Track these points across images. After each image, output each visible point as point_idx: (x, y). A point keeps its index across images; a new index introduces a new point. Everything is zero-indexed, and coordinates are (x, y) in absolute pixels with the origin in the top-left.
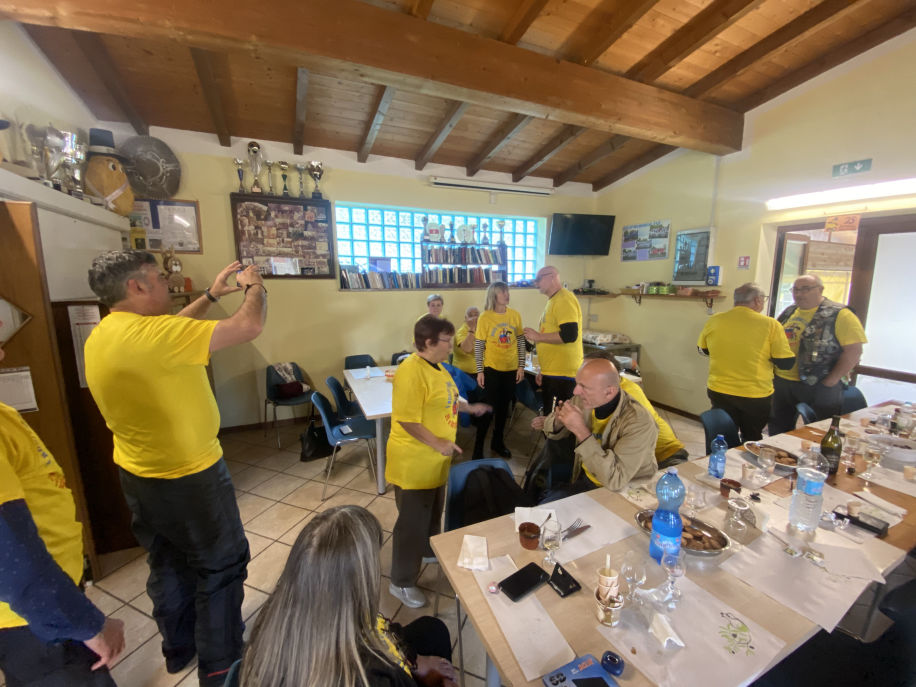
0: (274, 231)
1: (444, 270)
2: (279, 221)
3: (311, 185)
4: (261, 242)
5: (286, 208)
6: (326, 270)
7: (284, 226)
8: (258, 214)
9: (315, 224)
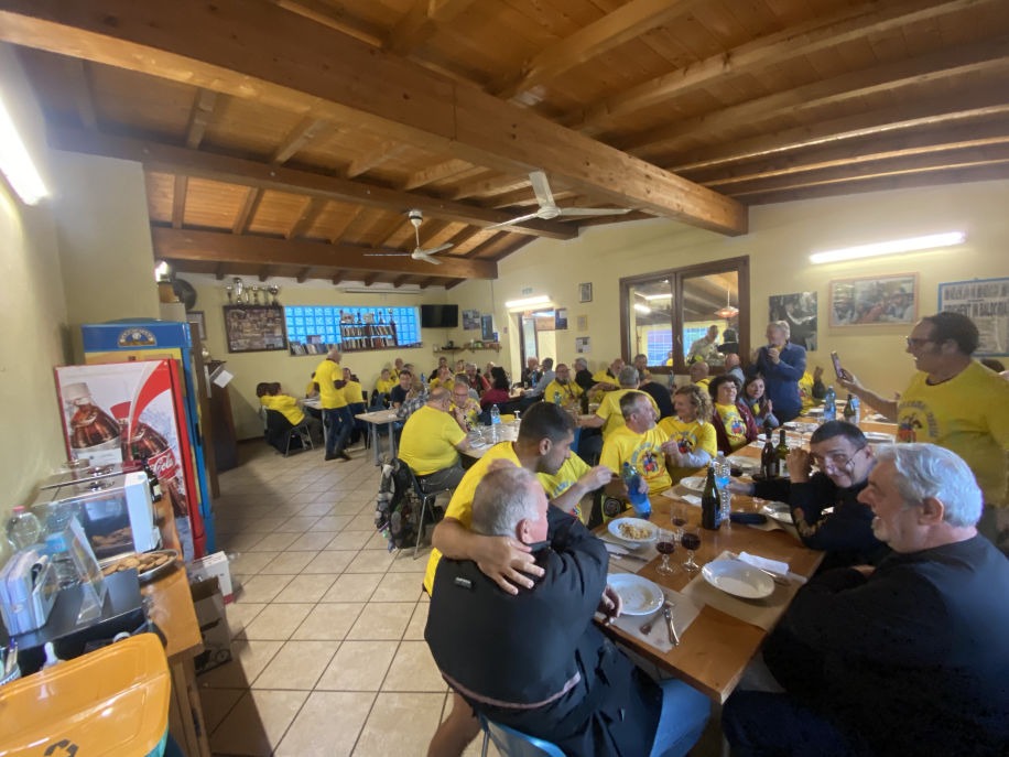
0: (249, 325)
1: (356, 341)
2: (252, 319)
3: (271, 298)
4: (242, 331)
5: (256, 311)
6: (281, 345)
7: (255, 321)
8: (239, 315)
9: (273, 320)
